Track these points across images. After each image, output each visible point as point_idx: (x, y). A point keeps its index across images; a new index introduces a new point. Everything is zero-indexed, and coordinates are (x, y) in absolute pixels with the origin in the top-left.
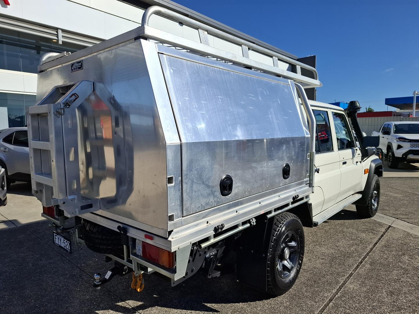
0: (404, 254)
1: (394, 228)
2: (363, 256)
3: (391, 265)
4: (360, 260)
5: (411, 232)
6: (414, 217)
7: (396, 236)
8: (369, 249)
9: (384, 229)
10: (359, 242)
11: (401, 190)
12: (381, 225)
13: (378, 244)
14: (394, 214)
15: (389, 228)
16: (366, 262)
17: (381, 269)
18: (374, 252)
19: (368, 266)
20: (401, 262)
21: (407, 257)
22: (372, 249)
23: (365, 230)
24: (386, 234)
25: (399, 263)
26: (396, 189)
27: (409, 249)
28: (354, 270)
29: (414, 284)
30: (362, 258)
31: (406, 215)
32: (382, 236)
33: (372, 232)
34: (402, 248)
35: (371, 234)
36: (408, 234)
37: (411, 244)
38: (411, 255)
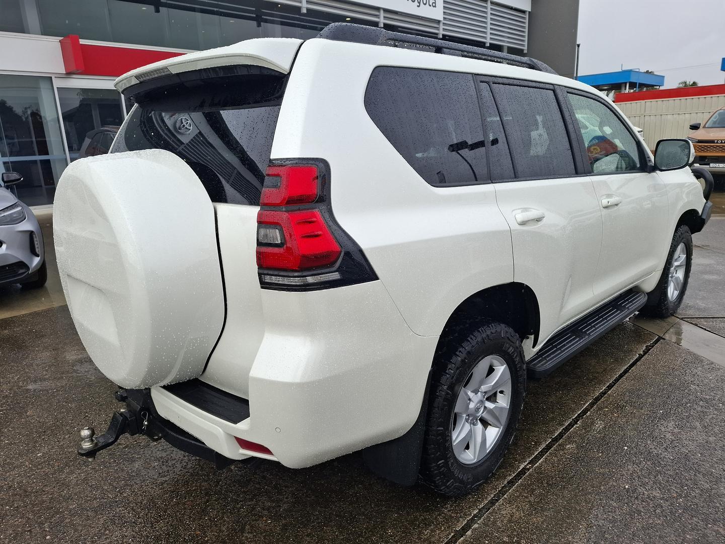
0: (668, 415)
6: (720, 316)
17: (598, 458)
19: (571, 449)
20: (654, 439)
21: (671, 424)
27: (683, 402)
28: (534, 461)
37: (693, 387)
38: (683, 419)
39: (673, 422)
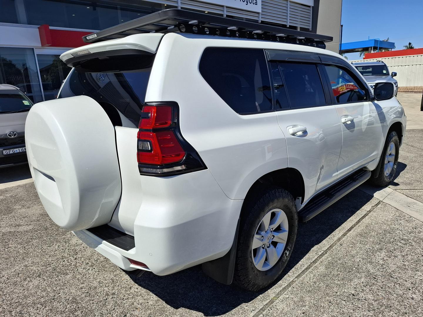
1: (386, 205)
2: (322, 252)
3: (354, 269)
4: (316, 257)
5: (406, 211)
6: (418, 188)
7: (383, 217)
9: (371, 206)
11: (418, 147)
12: (369, 199)
13: (350, 232)
15: (378, 204)
16: (321, 262)
17: (337, 275)
19: (322, 269)
21: (383, 254)
22: (339, 239)
24: (370, 214)
25: (368, 265)
26: (412, 146)
27: (391, 241)
28: (299, 276)
29: (375, 304)
30: (320, 253)
31: (409, 184)
32: (364, 217)
34: (383, 238)
36: (400, 216)
37: (397, 232)
38: (391, 251)
39: (384, 253)
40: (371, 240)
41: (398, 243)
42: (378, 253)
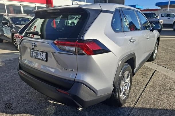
0: (164, 94)
1: (158, 72)
2: (138, 97)
5: (167, 74)
7: (159, 78)
8: (142, 90)
9: (152, 73)
10: (136, 84)
12: (150, 69)
13: (147, 86)
14: (157, 62)
15: (155, 72)
16: (139, 102)
18: (145, 92)
23: (141, 74)
24: (153, 77)
27: (166, 89)
32: (151, 78)
33: (145, 75)
34: (162, 88)
35: (144, 77)
36: (166, 76)
37: (167, 84)
38: (168, 94)
39: (165, 96)
40: (158, 89)
41: (170, 90)
42: (163, 96)
